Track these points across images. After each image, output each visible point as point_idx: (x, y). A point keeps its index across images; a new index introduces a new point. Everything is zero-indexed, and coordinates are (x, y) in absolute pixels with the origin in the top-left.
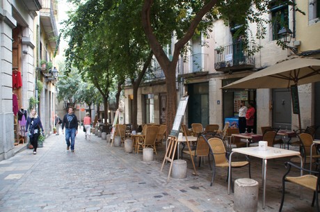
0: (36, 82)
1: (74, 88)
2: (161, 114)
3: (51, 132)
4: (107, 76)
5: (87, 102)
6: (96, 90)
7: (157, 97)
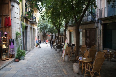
0: (21, 23)
1: (45, 27)
2: (86, 39)
3: (34, 47)
4: (60, 21)
5: (51, 32)
6: (55, 28)
7: (84, 31)
